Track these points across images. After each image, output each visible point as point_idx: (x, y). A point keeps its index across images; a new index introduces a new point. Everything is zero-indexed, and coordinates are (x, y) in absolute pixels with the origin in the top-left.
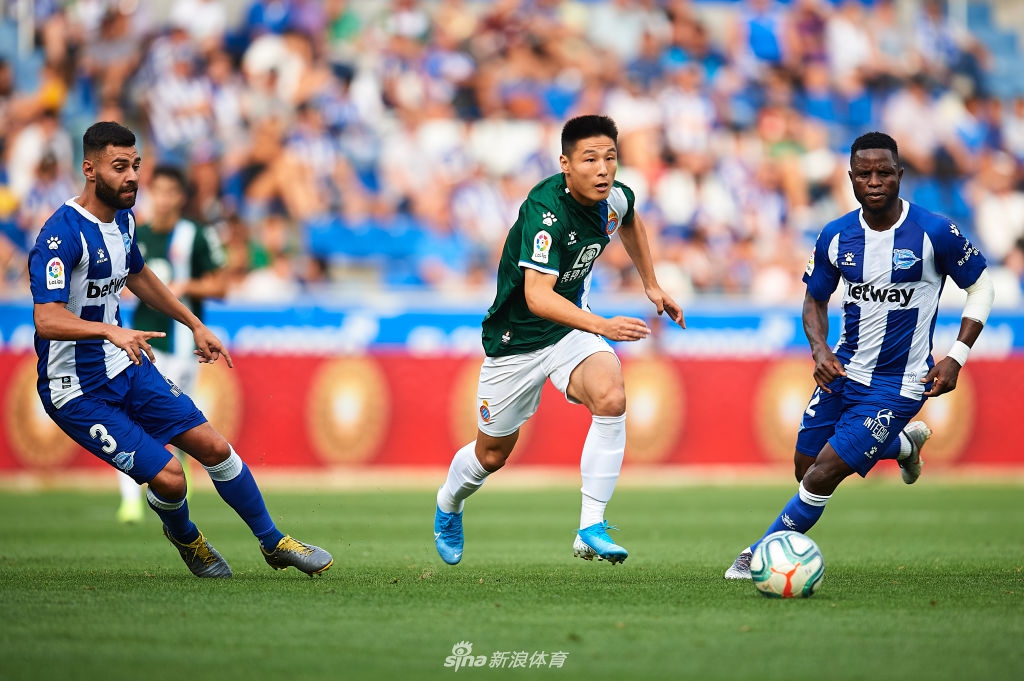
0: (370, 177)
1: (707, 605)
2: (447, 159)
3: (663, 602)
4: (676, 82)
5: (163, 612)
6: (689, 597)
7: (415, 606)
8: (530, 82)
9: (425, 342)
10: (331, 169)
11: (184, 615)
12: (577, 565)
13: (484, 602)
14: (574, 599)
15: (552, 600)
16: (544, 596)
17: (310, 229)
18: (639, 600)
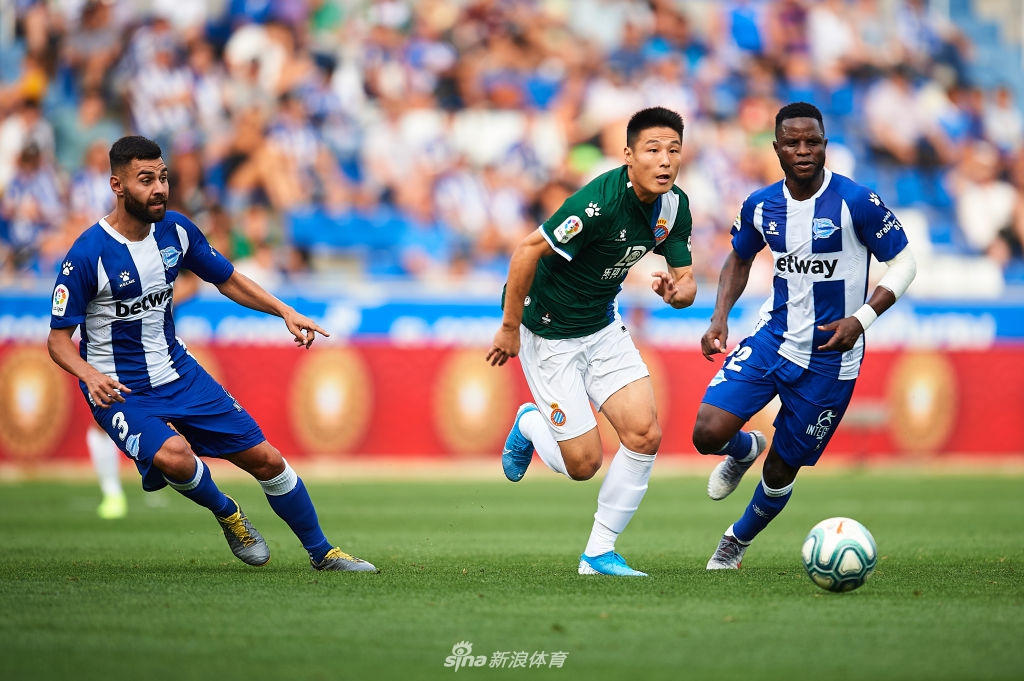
0: (352, 167)
1: (690, 595)
2: (429, 149)
3: (646, 593)
4: (658, 71)
5: (146, 603)
6: (672, 588)
7: (398, 597)
8: (511, 72)
9: (408, 332)
10: (313, 159)
11: (167, 605)
12: (561, 555)
13: (467, 593)
14: (558, 589)
15: (535, 590)
16: (527, 586)
17: (293, 220)
18: (622, 590)
